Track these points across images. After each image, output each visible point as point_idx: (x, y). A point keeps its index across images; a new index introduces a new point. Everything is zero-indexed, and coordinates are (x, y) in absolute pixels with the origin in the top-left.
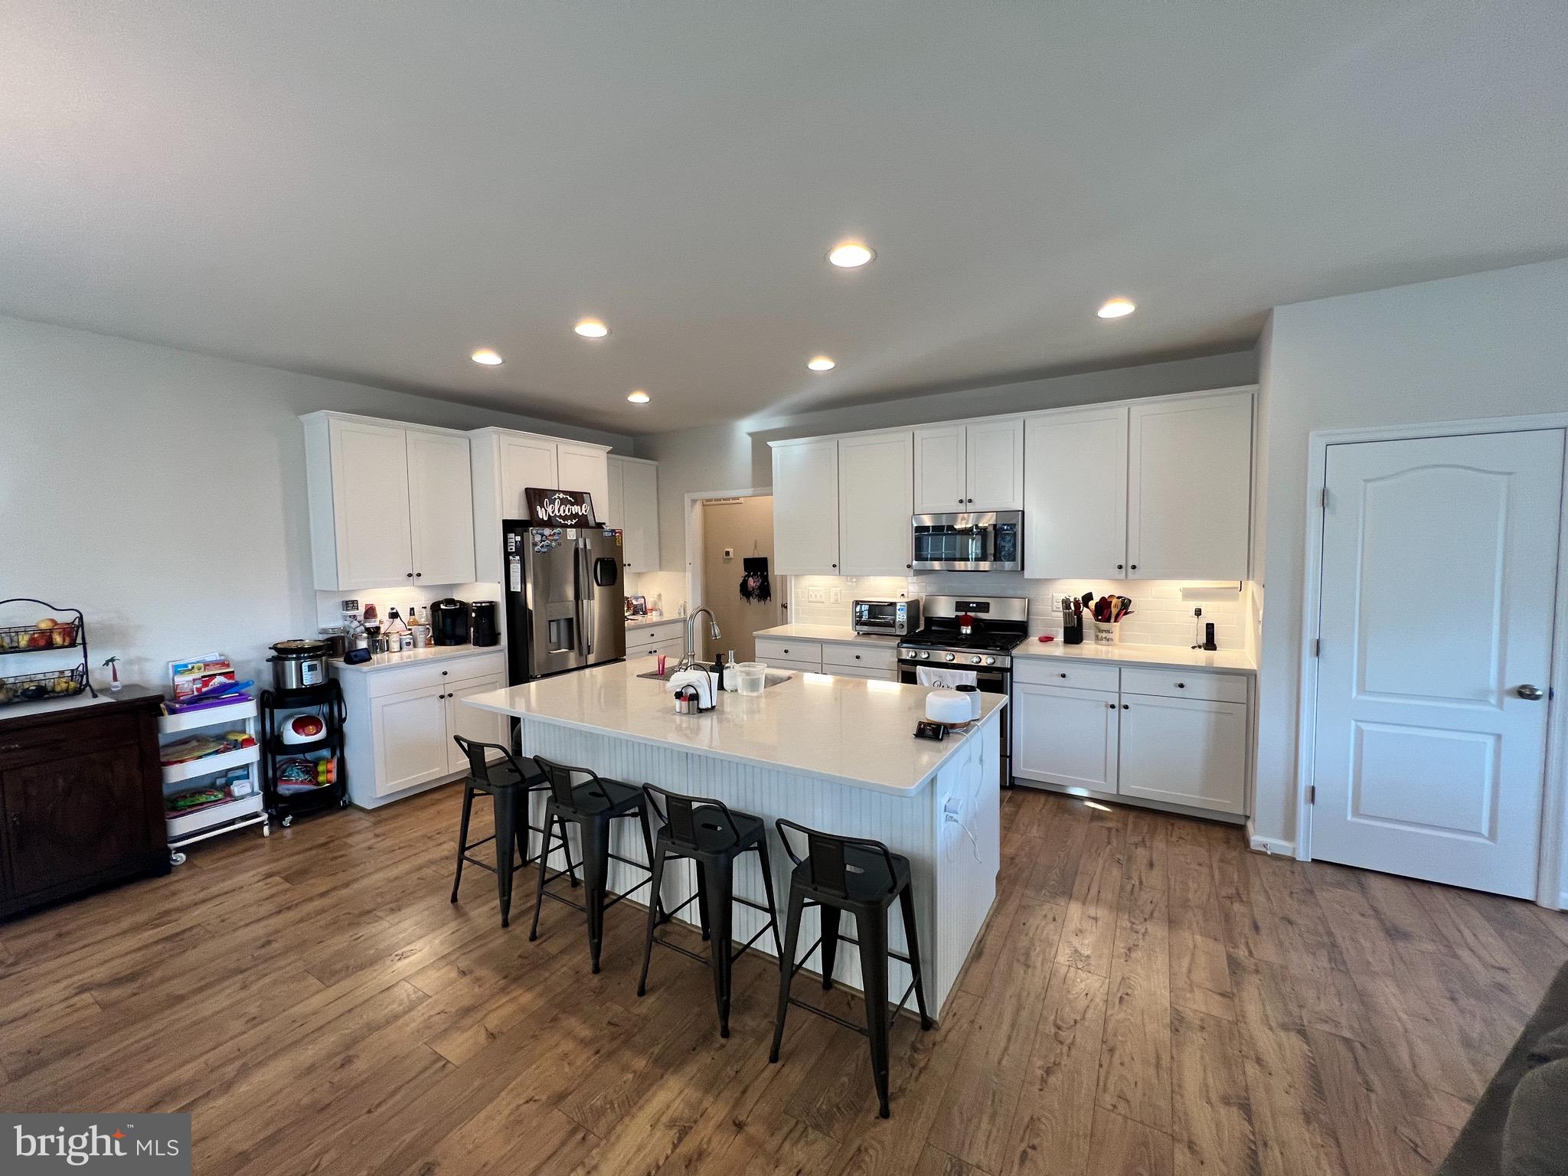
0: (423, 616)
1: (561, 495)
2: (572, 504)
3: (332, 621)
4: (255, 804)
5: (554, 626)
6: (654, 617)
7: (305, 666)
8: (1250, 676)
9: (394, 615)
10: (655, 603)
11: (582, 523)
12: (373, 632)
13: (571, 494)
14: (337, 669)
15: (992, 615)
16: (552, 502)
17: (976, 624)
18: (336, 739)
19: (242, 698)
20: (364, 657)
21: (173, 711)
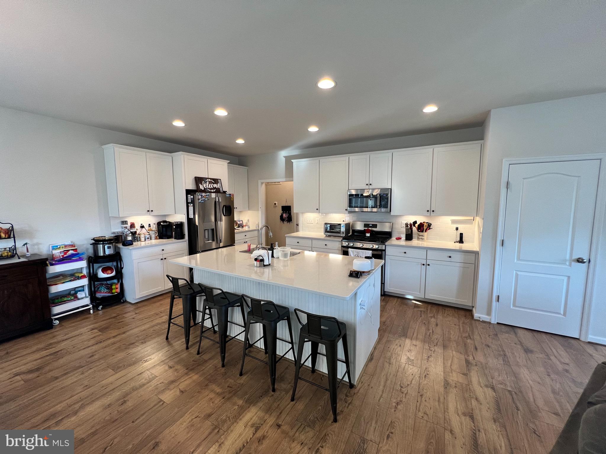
0: (154, 227)
1: (209, 180)
2: (214, 184)
3: (117, 229)
4: (87, 301)
5: (206, 231)
6: (246, 229)
7: (106, 246)
8: (476, 253)
9: (142, 227)
10: (247, 223)
11: (218, 191)
12: (134, 234)
13: (213, 179)
14: (119, 248)
15: (377, 229)
16: (206, 182)
17: (372, 232)
18: (119, 276)
19: (81, 259)
20: (130, 243)
21: (52, 265)
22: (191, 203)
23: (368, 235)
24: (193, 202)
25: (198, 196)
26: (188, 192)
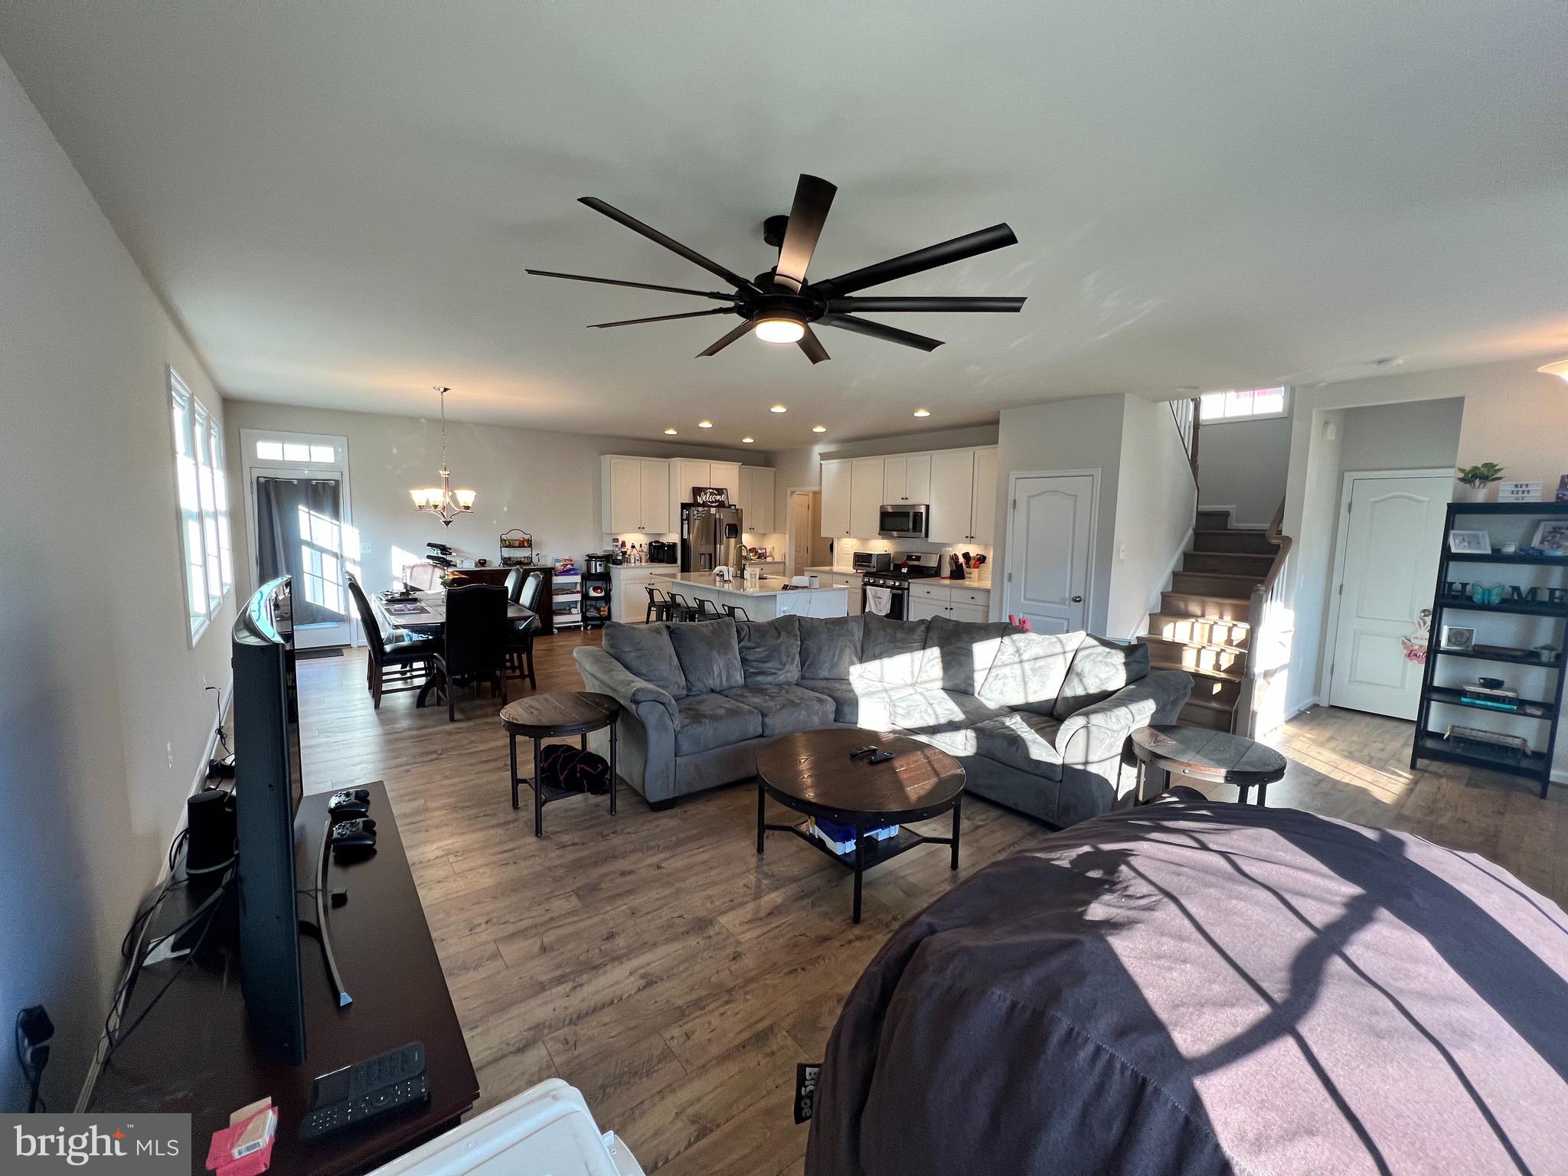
0: (645, 548)
1: (711, 491)
2: (716, 495)
3: (608, 547)
4: (579, 617)
5: (703, 557)
6: (769, 559)
7: (598, 563)
8: (988, 591)
9: (633, 547)
10: (771, 553)
11: (721, 505)
12: (624, 553)
13: (716, 489)
14: (609, 567)
15: (922, 563)
16: (706, 494)
17: (910, 568)
18: (607, 599)
19: (576, 574)
20: (620, 563)
21: (556, 575)
22: (686, 520)
23: (905, 570)
24: (688, 519)
25: (694, 511)
26: (684, 506)
